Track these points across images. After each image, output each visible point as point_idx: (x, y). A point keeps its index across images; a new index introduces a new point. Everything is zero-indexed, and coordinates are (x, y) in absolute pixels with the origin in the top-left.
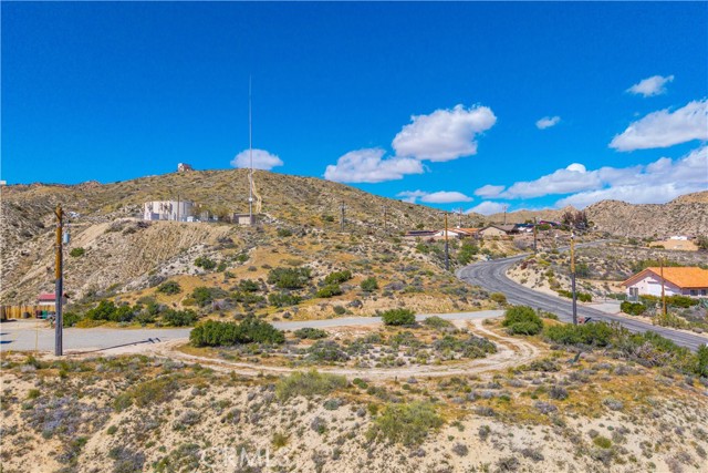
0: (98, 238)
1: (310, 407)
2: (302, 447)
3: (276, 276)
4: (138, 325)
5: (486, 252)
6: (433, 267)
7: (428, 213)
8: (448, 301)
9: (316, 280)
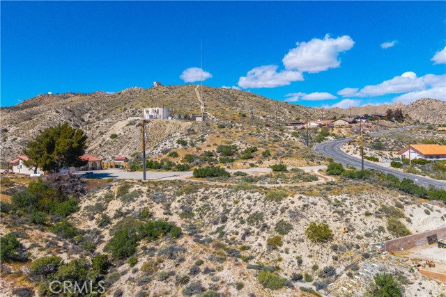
0: (123, 128)
1: (245, 193)
2: (244, 203)
3: (221, 149)
4: (164, 170)
5: (334, 135)
6: (300, 145)
7: (303, 110)
8: (304, 161)
9: (240, 151)
